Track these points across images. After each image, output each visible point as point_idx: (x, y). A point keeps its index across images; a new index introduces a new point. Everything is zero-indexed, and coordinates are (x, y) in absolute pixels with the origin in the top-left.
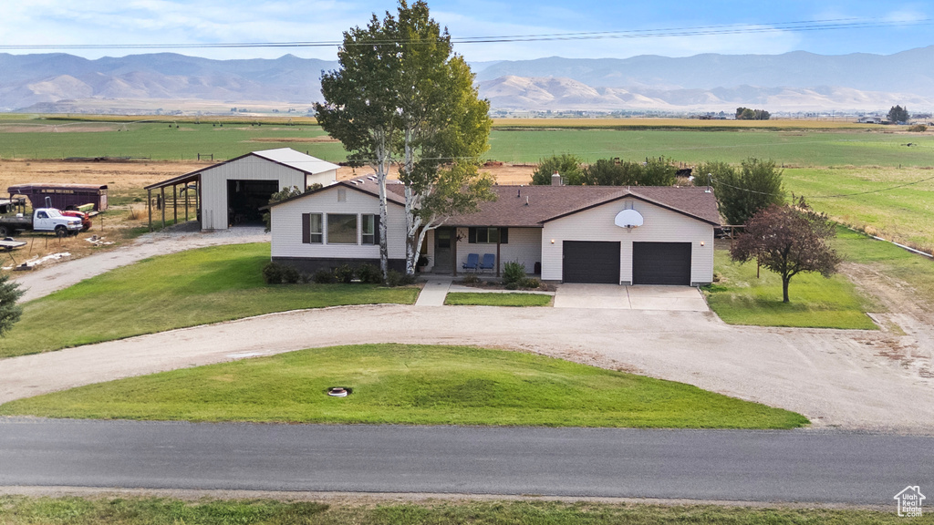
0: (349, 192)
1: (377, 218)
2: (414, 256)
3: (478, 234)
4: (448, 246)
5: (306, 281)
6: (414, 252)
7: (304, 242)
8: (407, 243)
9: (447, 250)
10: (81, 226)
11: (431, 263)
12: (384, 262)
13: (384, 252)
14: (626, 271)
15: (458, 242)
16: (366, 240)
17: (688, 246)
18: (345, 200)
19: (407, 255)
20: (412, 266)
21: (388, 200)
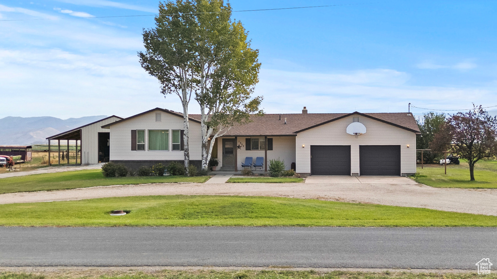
0: (163, 115)
1: (182, 131)
2: (207, 156)
3: (251, 143)
4: (232, 152)
5: (132, 175)
6: (207, 153)
7: (132, 150)
8: (202, 147)
9: (231, 155)
10: (5, 162)
11: (220, 164)
12: (186, 162)
13: (187, 155)
14: (355, 166)
15: (238, 150)
16: (175, 148)
17: (398, 148)
18: (160, 120)
19: (203, 156)
20: (206, 163)
21: (189, 119)
